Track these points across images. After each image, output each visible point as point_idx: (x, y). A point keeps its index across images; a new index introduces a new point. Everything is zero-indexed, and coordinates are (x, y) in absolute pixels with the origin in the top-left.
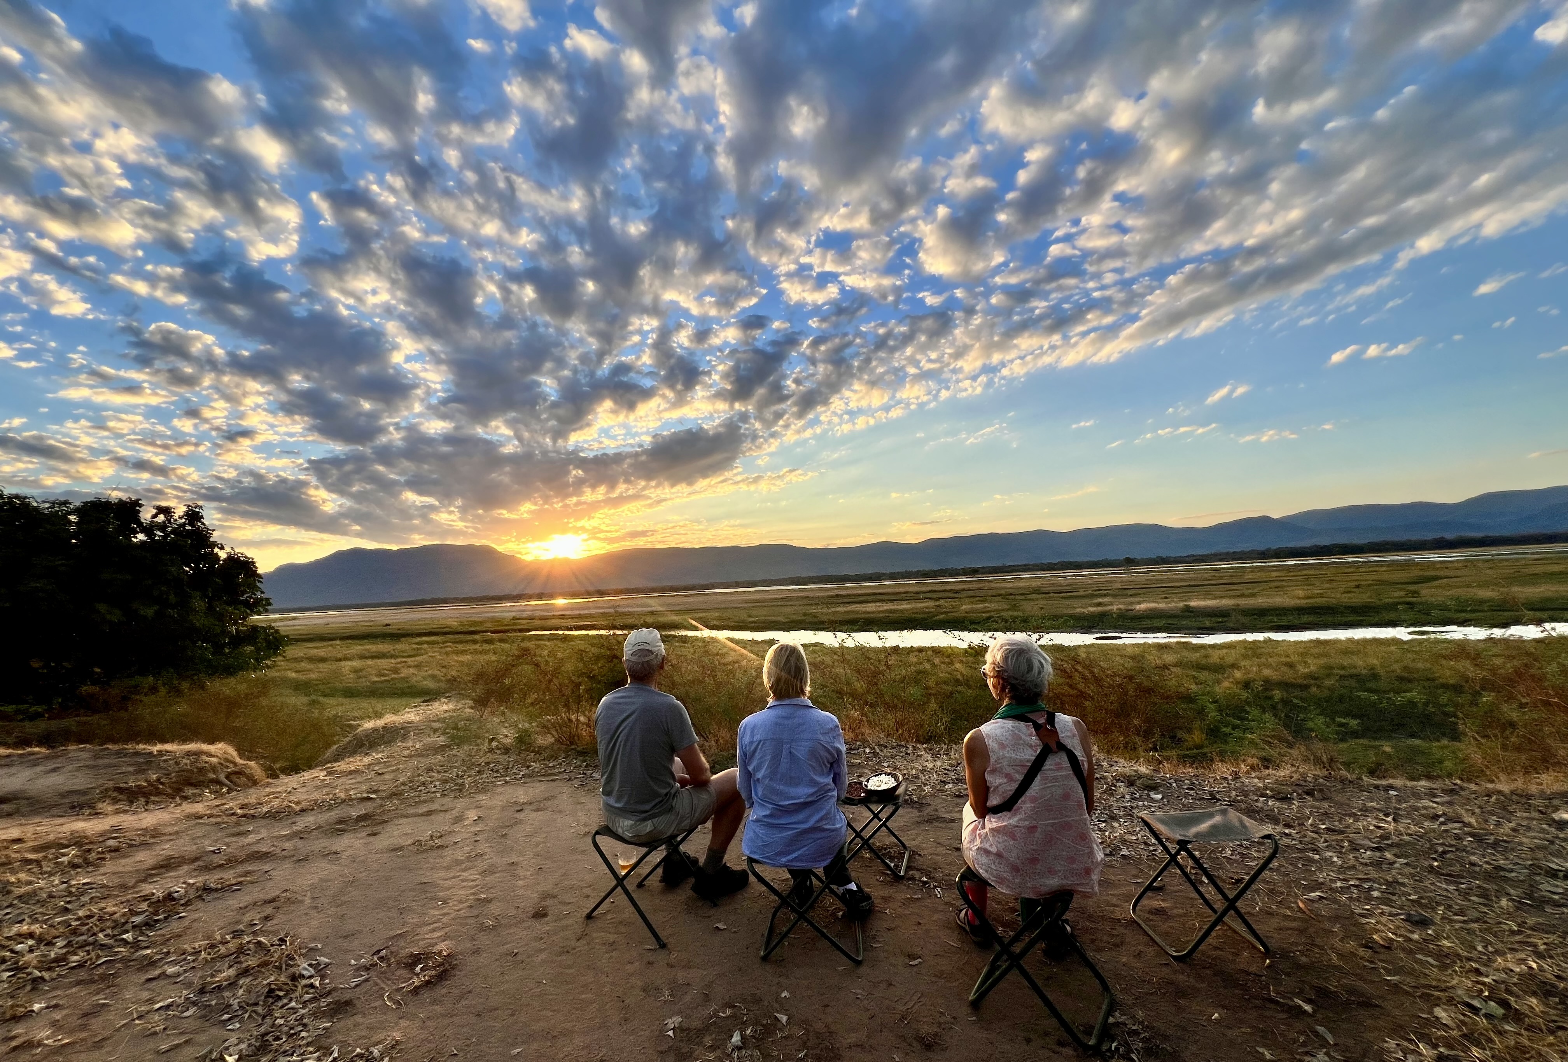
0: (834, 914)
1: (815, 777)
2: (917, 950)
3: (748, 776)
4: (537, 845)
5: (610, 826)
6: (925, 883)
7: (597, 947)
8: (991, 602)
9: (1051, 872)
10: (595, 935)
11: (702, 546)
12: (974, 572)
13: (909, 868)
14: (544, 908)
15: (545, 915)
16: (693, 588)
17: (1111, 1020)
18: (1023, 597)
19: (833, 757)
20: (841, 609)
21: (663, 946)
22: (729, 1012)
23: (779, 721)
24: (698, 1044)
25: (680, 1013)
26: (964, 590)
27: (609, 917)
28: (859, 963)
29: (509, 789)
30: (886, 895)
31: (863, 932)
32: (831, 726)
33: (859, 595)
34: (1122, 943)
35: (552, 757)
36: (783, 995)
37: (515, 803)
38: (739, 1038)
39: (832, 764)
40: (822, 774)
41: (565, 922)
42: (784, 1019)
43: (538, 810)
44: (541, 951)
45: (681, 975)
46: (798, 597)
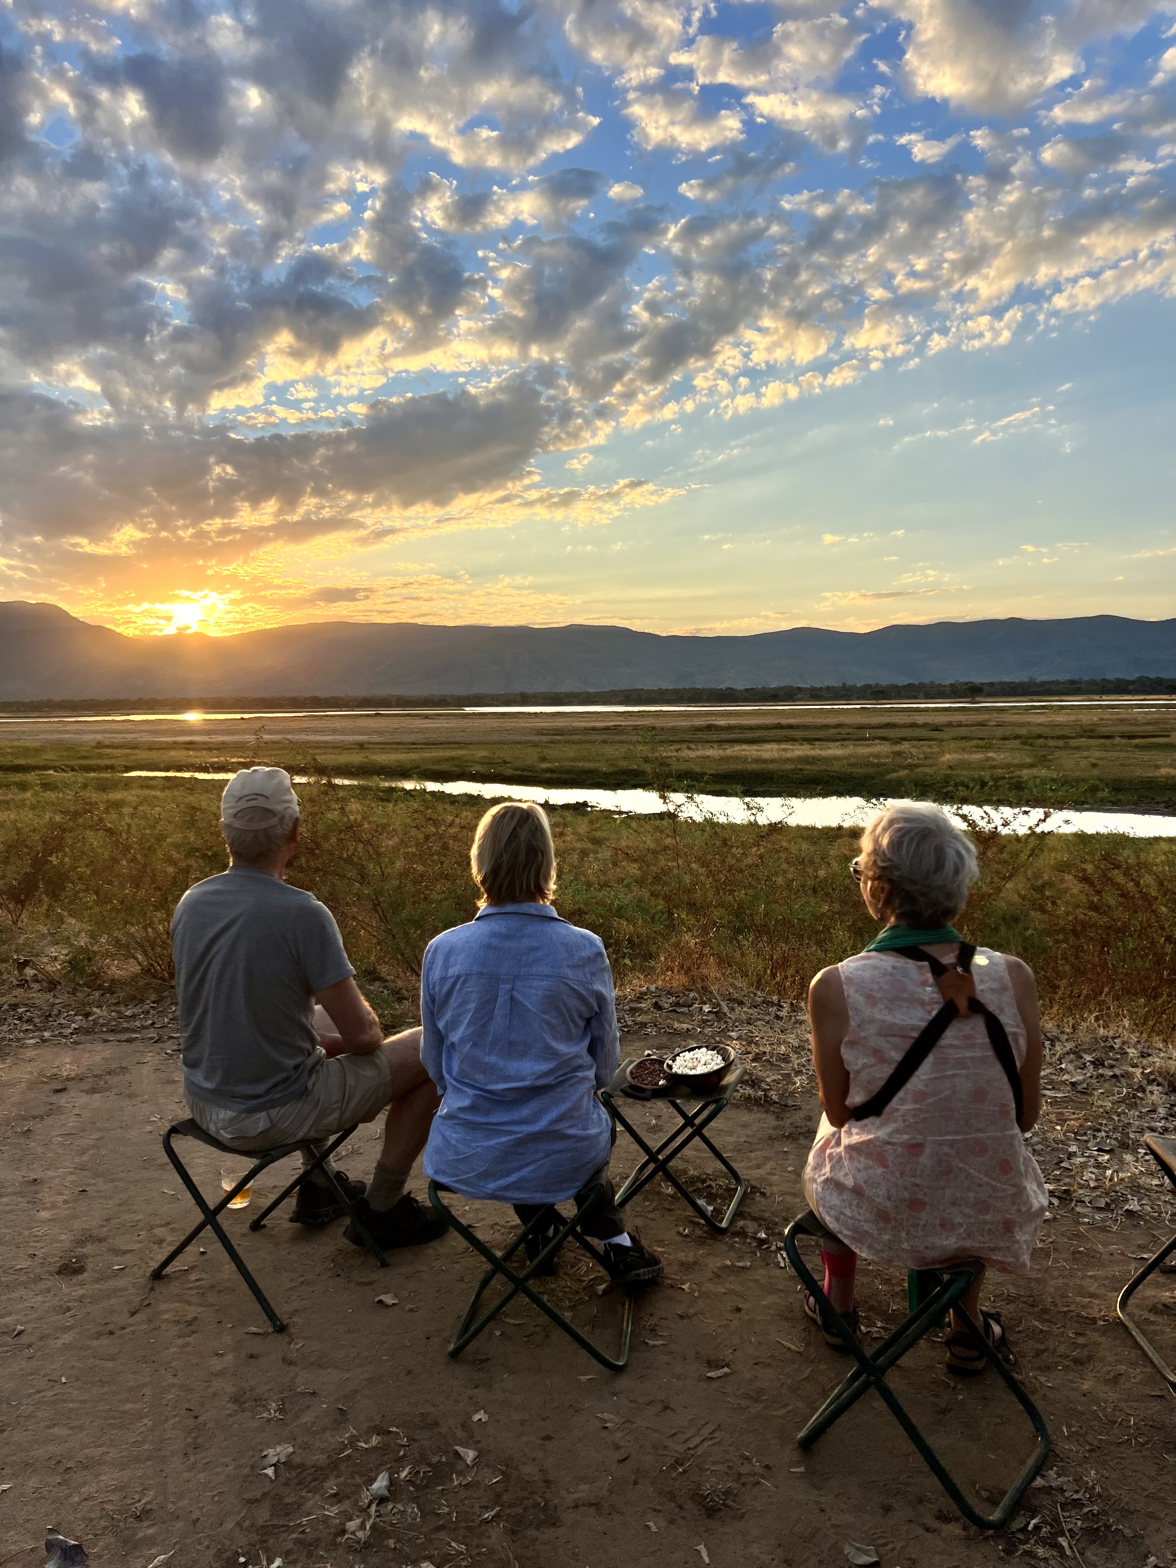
0: (590, 1288)
1: (554, 1044)
2: (727, 1354)
3: (438, 1038)
4: (83, 1152)
5: (198, 1120)
6: (762, 1242)
7: (164, 1326)
8: (998, 750)
9: (947, 1226)
10: (163, 1307)
11: (459, 623)
12: (973, 691)
13: (738, 1214)
14: (79, 1259)
15: (80, 1270)
16: (442, 702)
17: (1039, 1482)
18: (1061, 743)
19: (591, 1008)
20: (713, 752)
21: (281, 1329)
22: (375, 1440)
23: (495, 941)
24: (315, 1490)
25: (292, 1439)
26: (950, 725)
27: (193, 1277)
28: (618, 1370)
29: (47, 1053)
30: (691, 1259)
31: (637, 1319)
32: (585, 954)
33: (751, 728)
34: (1090, 1358)
35: (133, 998)
36: (476, 1418)
37: (54, 1077)
38: (385, 1483)
39: (588, 1021)
40: (568, 1038)
41: (112, 1284)
42: (470, 1455)
43: (93, 1091)
44: (67, 1329)
45: (304, 1379)
46: (635, 728)
